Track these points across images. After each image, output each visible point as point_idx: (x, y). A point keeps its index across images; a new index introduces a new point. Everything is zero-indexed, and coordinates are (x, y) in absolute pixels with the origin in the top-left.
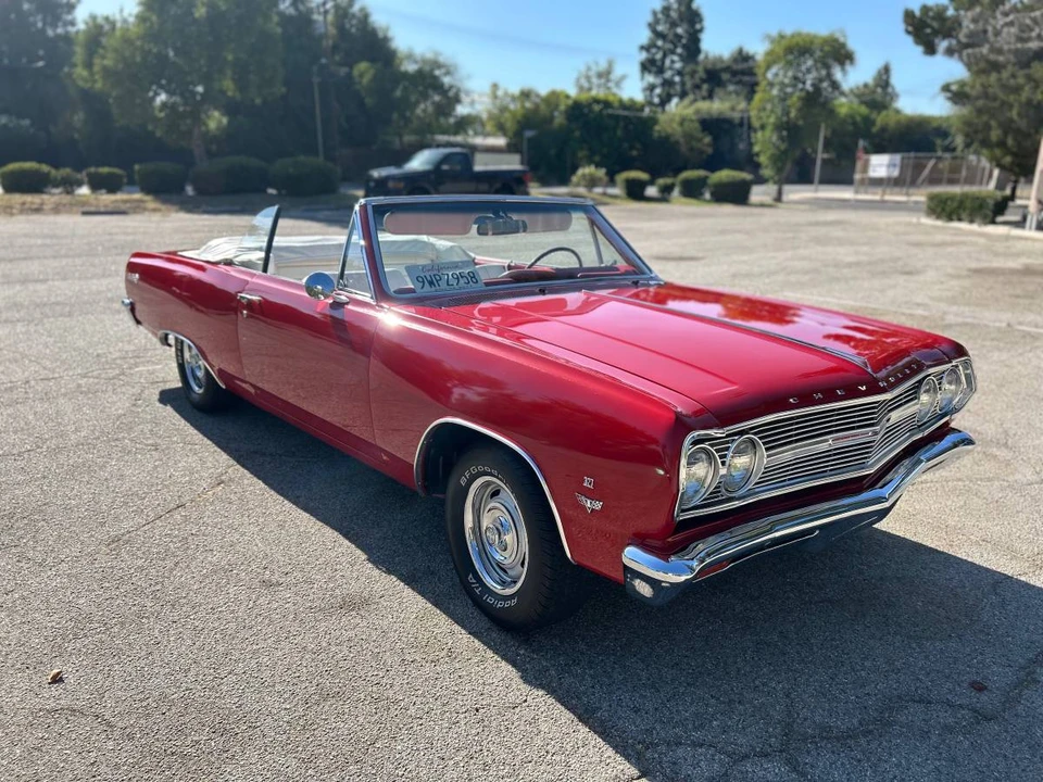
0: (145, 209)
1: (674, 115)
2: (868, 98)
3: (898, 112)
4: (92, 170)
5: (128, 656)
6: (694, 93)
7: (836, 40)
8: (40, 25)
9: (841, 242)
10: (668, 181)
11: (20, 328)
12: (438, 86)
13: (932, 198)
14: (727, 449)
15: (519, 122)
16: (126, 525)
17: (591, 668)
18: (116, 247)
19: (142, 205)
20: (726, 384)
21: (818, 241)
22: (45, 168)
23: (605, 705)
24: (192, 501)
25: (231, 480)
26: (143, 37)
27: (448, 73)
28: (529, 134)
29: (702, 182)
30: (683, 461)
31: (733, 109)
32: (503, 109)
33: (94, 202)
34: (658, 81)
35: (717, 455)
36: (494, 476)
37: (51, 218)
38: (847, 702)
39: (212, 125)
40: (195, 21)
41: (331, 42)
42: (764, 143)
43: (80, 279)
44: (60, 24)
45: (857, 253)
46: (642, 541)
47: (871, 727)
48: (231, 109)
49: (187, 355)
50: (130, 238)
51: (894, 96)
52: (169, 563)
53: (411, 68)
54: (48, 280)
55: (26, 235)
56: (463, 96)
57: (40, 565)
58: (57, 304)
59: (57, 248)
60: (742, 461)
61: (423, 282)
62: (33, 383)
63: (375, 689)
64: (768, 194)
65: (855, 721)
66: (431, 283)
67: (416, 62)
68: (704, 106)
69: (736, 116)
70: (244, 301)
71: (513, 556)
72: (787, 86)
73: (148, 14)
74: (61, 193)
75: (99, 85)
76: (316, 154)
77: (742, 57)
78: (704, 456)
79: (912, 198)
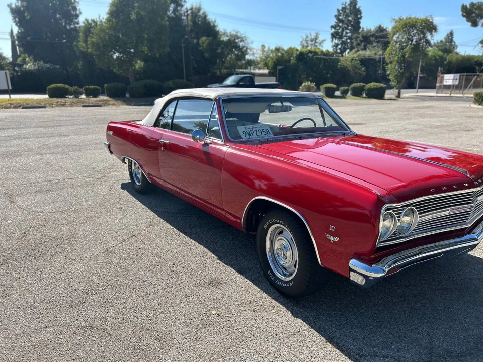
0: (109, 104)
1: (348, 58)
2: (443, 48)
3: (457, 54)
4: (87, 87)
5: (116, 303)
6: (358, 48)
7: (428, 20)
8: (64, 24)
9: (431, 116)
10: (346, 88)
11: (59, 156)
12: (237, 47)
13: (477, 94)
14: (401, 213)
15: (274, 62)
16: (111, 244)
17: (329, 317)
18: (97, 121)
19: (108, 102)
20: (399, 182)
21: (421, 116)
22: (67, 86)
23: (338, 336)
24: (138, 234)
25: (155, 224)
26: (109, 28)
27: (242, 41)
28: (279, 68)
29: (362, 89)
30: (382, 218)
31: (376, 54)
32: (267, 57)
33: (88, 101)
34: (340, 42)
35: (396, 216)
36: (281, 224)
37: (69, 108)
38: (459, 339)
39: (137, 67)
40: (131, 20)
41: (189, 28)
42: (392, 70)
43: (83, 135)
44: (72, 23)
45: (440, 121)
46: (359, 257)
47: (472, 351)
48: (146, 60)
49: (133, 168)
50: (103, 117)
51: (455, 47)
52: (130, 262)
53: (225, 39)
54: (69, 135)
55: (59, 116)
56: (249, 51)
57: (75, 260)
58: (74, 145)
59: (72, 121)
60: (406, 219)
61: (245, 134)
62: (66, 180)
63: (228, 323)
64: (393, 94)
65: (464, 348)
66: (249, 134)
67: (227, 36)
68: (361, 53)
69: (377, 57)
70: (162, 143)
71: (290, 263)
72: (403, 42)
73: (111, 18)
74: (73, 98)
75: (90, 50)
76: (183, 79)
77: (381, 29)
78: (390, 216)
79: (465, 95)
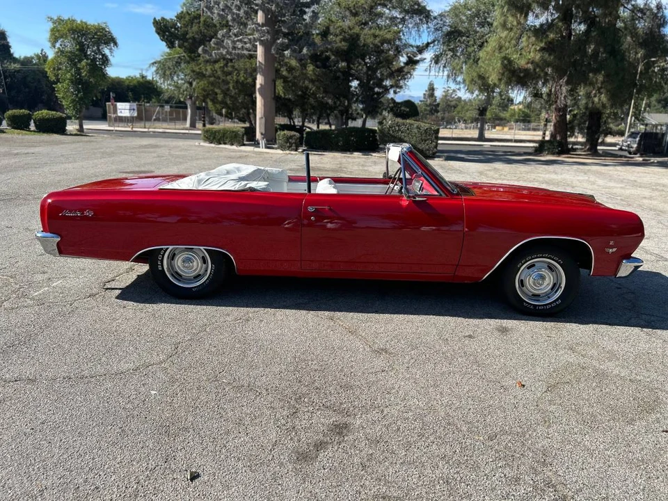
7: (104, 29)
29: (28, 118)
42: (65, 92)
70: (312, 210)
79: (150, 130)
